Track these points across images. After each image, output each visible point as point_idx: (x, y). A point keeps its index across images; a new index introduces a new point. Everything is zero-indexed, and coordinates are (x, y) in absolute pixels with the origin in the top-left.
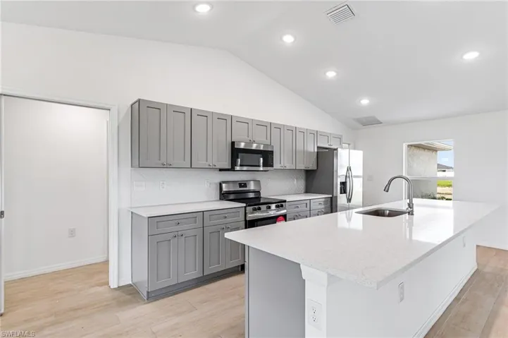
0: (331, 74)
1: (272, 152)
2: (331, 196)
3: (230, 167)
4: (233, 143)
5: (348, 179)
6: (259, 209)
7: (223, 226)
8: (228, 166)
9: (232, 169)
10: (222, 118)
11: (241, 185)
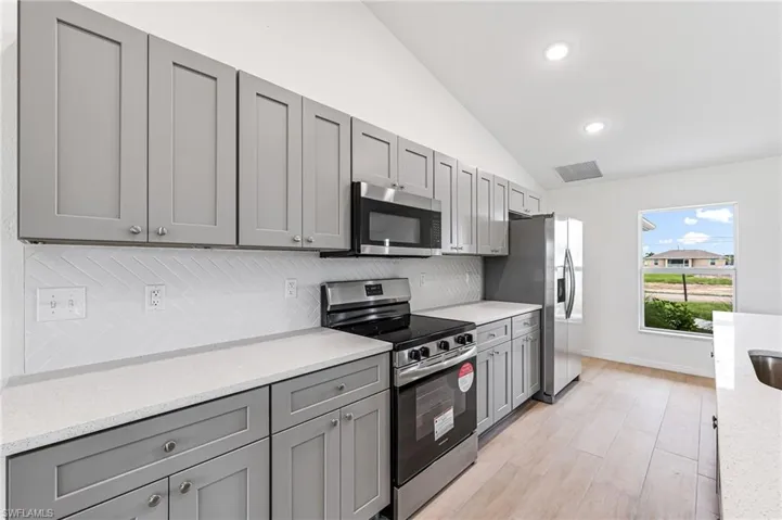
0: (557, 53)
1: (440, 214)
2: (540, 307)
3: (348, 247)
4: (355, 187)
5: (568, 274)
6: (426, 352)
7: (335, 417)
8: (343, 243)
9: (354, 252)
10: (327, 118)
11: (371, 290)
